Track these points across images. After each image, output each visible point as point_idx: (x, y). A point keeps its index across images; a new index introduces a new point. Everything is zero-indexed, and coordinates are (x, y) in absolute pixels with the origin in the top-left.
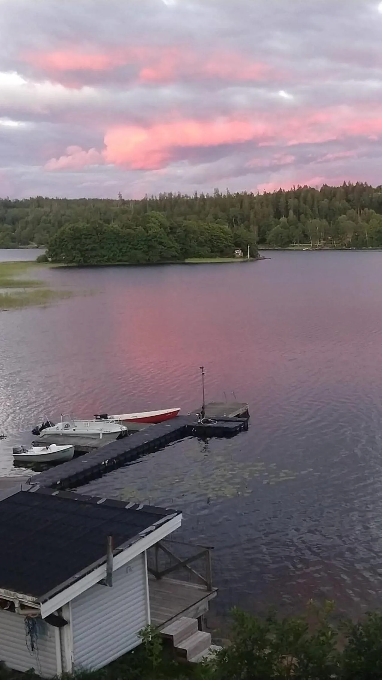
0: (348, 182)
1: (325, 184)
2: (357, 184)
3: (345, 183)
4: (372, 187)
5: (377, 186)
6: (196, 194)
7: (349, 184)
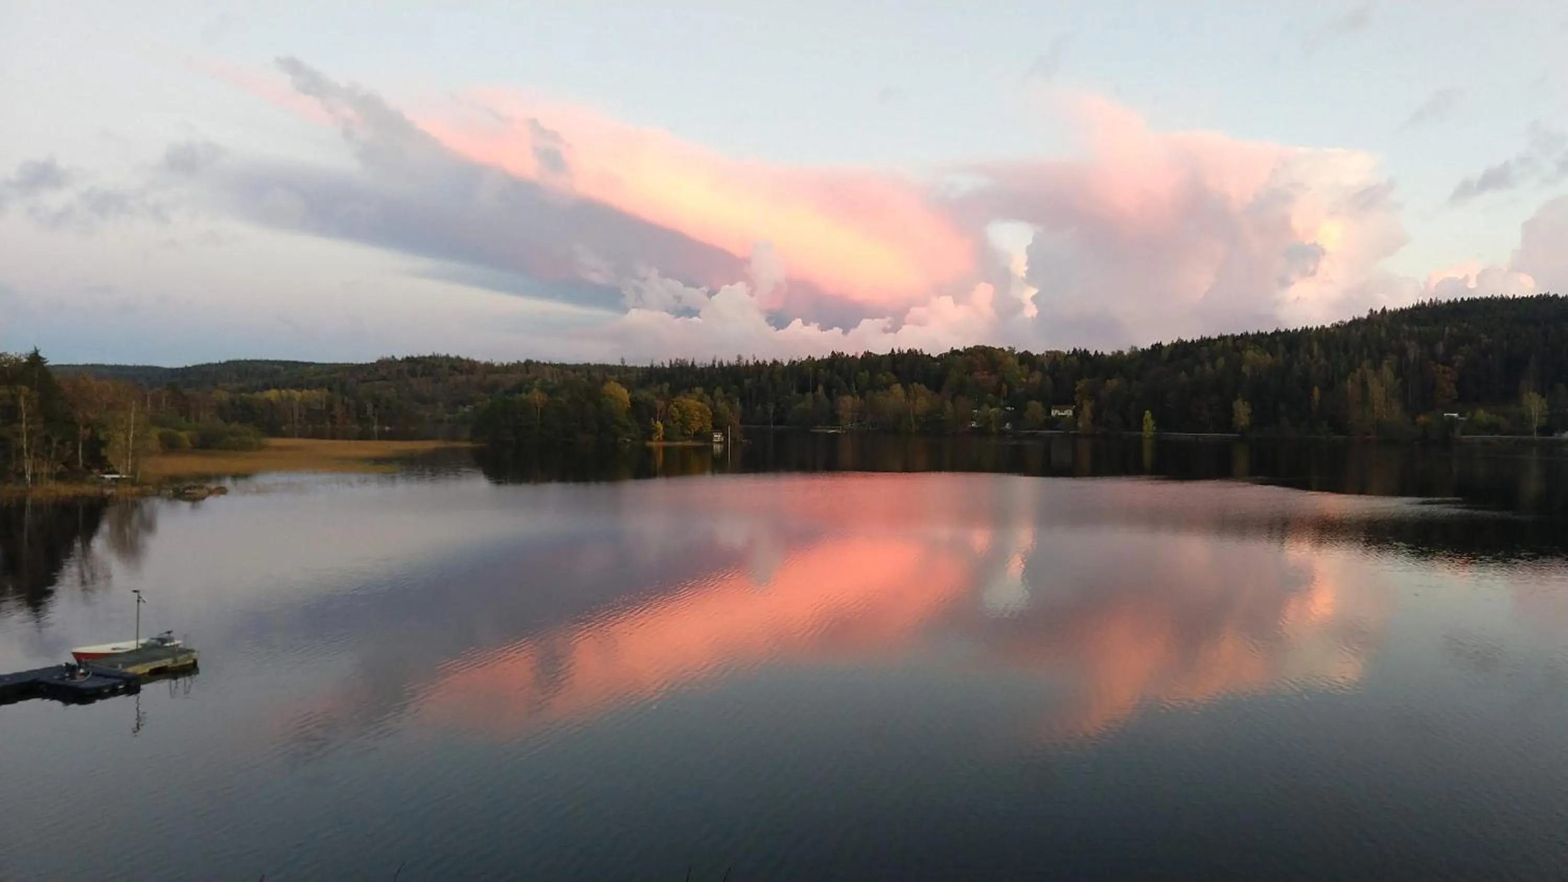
0: (897, 349)
1: (866, 352)
2: (908, 351)
3: (893, 350)
4: (931, 355)
5: (938, 354)
6: (671, 361)
7: (899, 350)
